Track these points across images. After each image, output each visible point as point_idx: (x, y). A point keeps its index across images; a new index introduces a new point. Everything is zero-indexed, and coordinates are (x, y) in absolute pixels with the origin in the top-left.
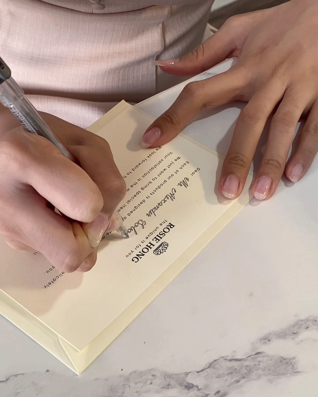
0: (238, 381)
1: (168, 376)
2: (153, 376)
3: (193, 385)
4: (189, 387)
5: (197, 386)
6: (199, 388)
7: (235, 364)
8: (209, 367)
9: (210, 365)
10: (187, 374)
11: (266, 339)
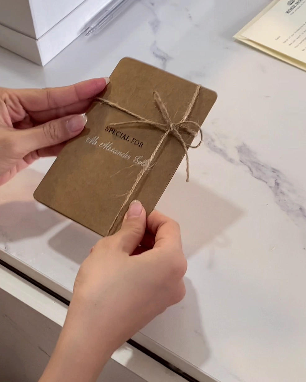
0: (263, 166)
1: (276, 194)
2: (279, 201)
3: (275, 183)
4: (277, 184)
5: (275, 181)
6: (275, 180)
7: (253, 169)
8: (261, 179)
9: (259, 179)
10: (270, 187)
11: (231, 161)
